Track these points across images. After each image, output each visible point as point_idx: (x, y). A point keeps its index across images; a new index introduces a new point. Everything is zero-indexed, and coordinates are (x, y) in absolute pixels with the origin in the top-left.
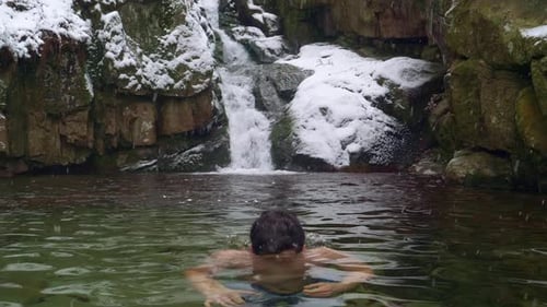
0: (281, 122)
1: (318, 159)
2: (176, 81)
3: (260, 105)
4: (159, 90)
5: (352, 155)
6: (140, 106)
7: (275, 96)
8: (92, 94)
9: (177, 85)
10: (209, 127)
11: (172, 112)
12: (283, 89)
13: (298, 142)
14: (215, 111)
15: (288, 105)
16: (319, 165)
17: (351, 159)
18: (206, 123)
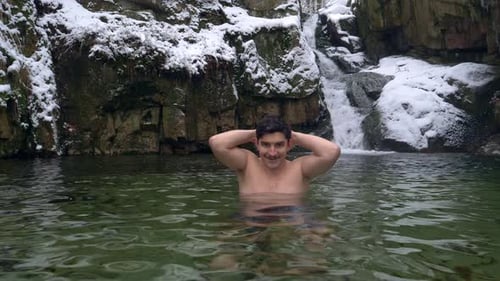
0: (371, 115)
1: (402, 143)
2: (294, 87)
3: (354, 103)
4: (282, 94)
5: (430, 139)
6: (269, 106)
7: (365, 96)
8: (237, 97)
9: (294, 90)
10: (317, 119)
11: (291, 109)
12: (371, 91)
13: (386, 129)
14: (321, 108)
15: (375, 103)
16: (403, 147)
17: (429, 143)
18: (315, 117)
